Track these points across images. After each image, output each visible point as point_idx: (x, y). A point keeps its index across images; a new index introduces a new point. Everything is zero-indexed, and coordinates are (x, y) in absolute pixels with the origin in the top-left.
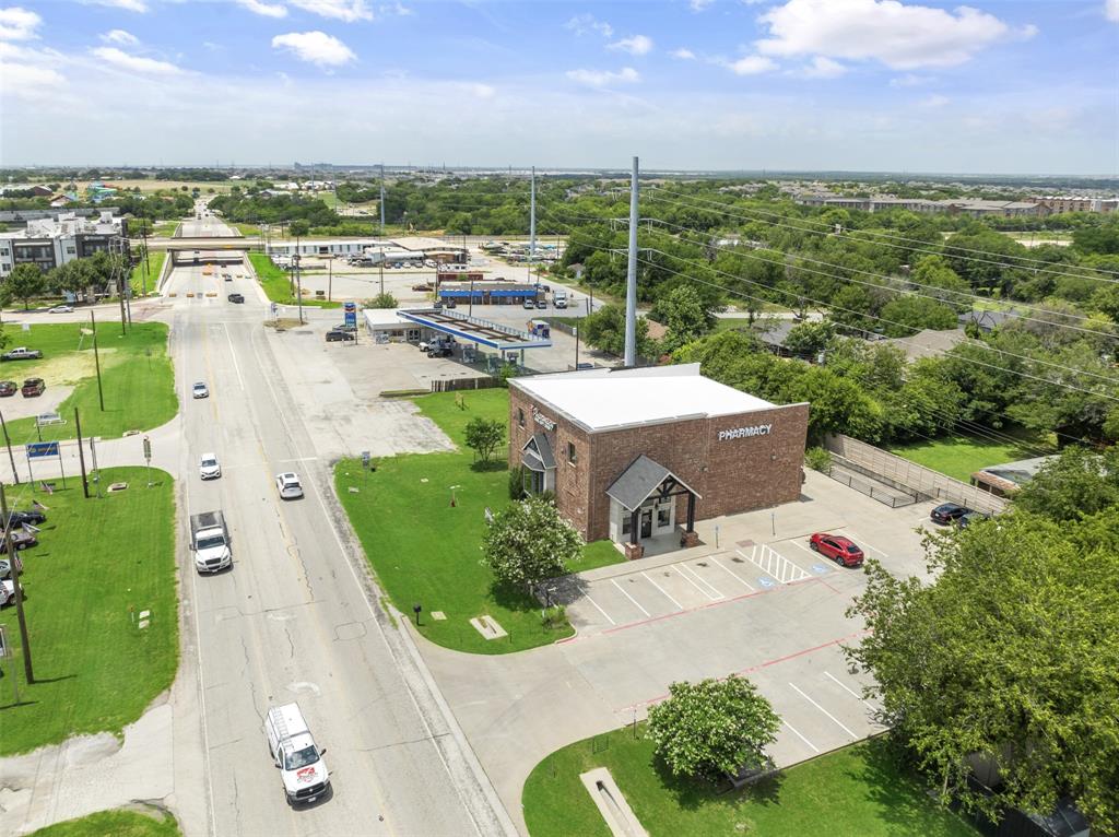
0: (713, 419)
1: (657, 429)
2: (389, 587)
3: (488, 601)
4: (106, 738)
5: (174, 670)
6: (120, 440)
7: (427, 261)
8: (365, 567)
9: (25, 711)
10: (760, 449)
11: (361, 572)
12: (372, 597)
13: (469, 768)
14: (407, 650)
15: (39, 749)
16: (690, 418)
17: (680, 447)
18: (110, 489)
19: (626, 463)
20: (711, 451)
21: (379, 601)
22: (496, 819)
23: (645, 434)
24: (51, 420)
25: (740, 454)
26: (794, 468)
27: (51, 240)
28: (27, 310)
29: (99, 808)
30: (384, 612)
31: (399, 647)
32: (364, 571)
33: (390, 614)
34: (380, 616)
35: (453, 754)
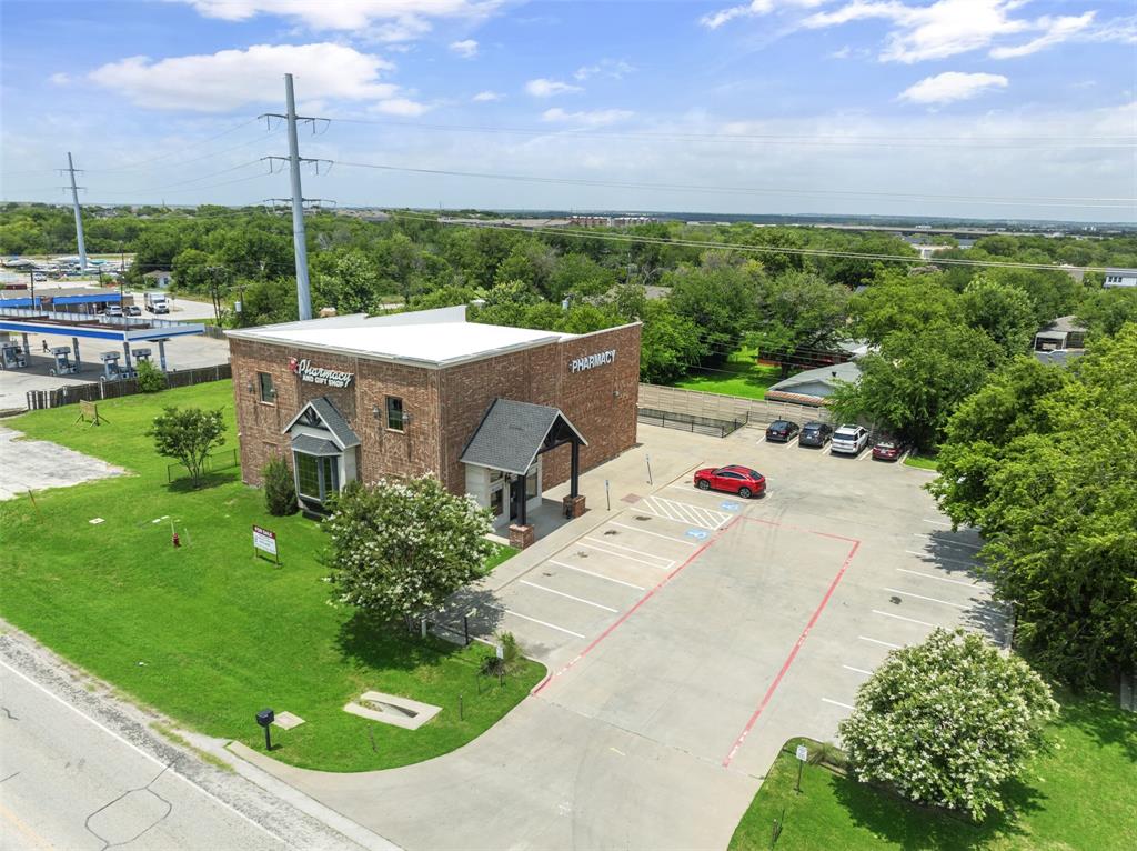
0: (565, 345)
2: (157, 700)
3: (352, 668)
8: (76, 680)
10: (604, 384)
11: (74, 692)
12: (132, 730)
14: (289, 806)
17: (534, 385)
20: (564, 388)
21: (154, 733)
23: (499, 367)
25: (588, 391)
26: (631, 407)
30: (178, 748)
31: (268, 808)
32: (78, 686)
33: (195, 750)
34: (176, 761)
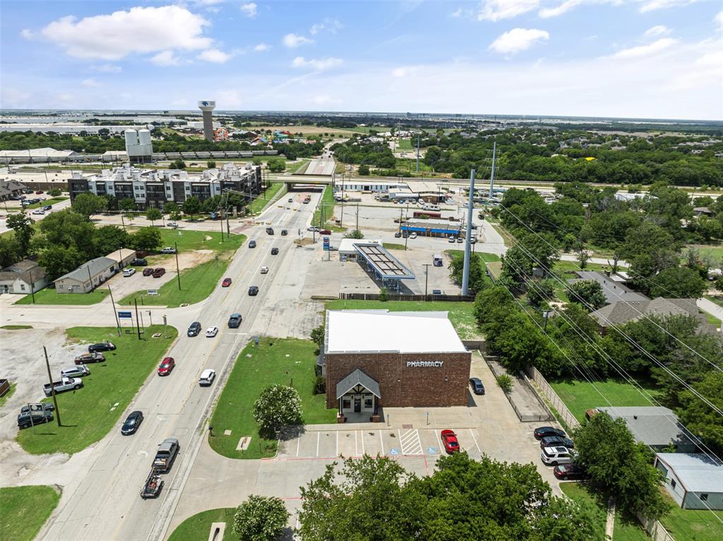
0: (404, 355)
1: (367, 356)
3: (257, 431)
4: (67, 455)
5: (106, 433)
6: (178, 309)
7: (420, 200)
9: (51, 438)
10: (436, 374)
11: (211, 403)
12: (204, 417)
13: (171, 506)
14: (196, 447)
15: (44, 455)
16: (387, 352)
17: (382, 367)
18: (153, 337)
19: (348, 371)
20: (403, 371)
21: (206, 420)
22: (161, 530)
23: (360, 358)
24: (153, 293)
25: (423, 375)
26: (462, 387)
27: (209, 183)
28: (192, 221)
29: (44, 484)
30: (203, 425)
31: (193, 444)
32: (213, 402)
33: (204, 427)
34: (199, 428)
35: (170, 499)
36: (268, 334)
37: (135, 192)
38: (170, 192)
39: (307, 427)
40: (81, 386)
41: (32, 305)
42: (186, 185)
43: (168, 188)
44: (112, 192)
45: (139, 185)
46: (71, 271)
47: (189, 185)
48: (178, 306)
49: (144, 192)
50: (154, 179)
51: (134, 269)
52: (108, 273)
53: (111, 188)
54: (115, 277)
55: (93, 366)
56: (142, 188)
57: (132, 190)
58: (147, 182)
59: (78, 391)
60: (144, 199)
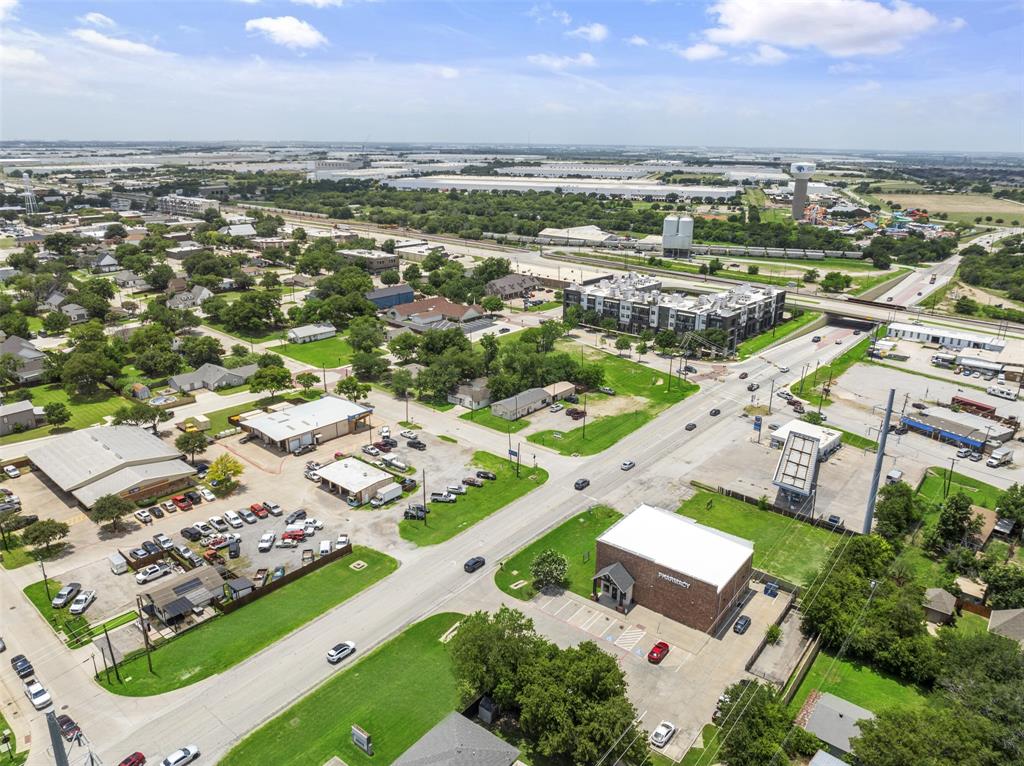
1: (628, 554)
7: (1000, 376)
10: (684, 594)
16: (645, 558)
17: (640, 569)
18: (529, 477)
20: (655, 579)
23: (622, 553)
24: (559, 436)
27: (695, 314)
28: (663, 354)
36: (614, 506)
37: (622, 311)
38: (654, 318)
39: (567, 593)
40: (454, 501)
41: (469, 422)
42: (671, 312)
43: (653, 313)
44: (599, 308)
45: (626, 305)
46: (508, 397)
47: (674, 313)
48: (570, 455)
49: (629, 313)
50: (643, 300)
51: (562, 406)
52: (539, 404)
53: (600, 304)
54: (543, 411)
55: (472, 488)
56: (628, 309)
57: (619, 309)
58: (634, 303)
59: (451, 505)
60: (628, 320)
